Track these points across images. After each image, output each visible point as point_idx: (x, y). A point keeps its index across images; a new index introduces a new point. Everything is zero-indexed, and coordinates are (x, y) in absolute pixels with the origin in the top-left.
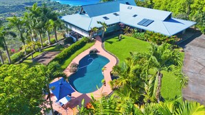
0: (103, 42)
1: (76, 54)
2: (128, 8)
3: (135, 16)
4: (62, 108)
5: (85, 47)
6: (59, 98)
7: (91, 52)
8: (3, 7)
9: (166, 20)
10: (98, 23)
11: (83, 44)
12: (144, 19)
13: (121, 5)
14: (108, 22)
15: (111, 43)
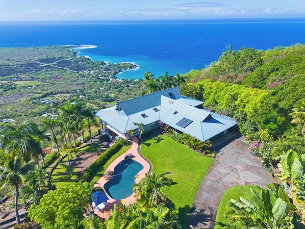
0: (139, 144)
1: (111, 159)
2: (170, 102)
3: (176, 113)
4: (99, 212)
5: (121, 151)
6: (97, 204)
7: (126, 157)
8: (8, 66)
9: (205, 121)
10: (135, 124)
11: (118, 148)
12: (184, 119)
13: (163, 97)
14: (146, 121)
15: (148, 145)
